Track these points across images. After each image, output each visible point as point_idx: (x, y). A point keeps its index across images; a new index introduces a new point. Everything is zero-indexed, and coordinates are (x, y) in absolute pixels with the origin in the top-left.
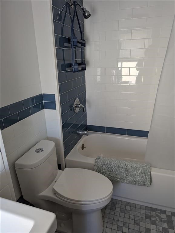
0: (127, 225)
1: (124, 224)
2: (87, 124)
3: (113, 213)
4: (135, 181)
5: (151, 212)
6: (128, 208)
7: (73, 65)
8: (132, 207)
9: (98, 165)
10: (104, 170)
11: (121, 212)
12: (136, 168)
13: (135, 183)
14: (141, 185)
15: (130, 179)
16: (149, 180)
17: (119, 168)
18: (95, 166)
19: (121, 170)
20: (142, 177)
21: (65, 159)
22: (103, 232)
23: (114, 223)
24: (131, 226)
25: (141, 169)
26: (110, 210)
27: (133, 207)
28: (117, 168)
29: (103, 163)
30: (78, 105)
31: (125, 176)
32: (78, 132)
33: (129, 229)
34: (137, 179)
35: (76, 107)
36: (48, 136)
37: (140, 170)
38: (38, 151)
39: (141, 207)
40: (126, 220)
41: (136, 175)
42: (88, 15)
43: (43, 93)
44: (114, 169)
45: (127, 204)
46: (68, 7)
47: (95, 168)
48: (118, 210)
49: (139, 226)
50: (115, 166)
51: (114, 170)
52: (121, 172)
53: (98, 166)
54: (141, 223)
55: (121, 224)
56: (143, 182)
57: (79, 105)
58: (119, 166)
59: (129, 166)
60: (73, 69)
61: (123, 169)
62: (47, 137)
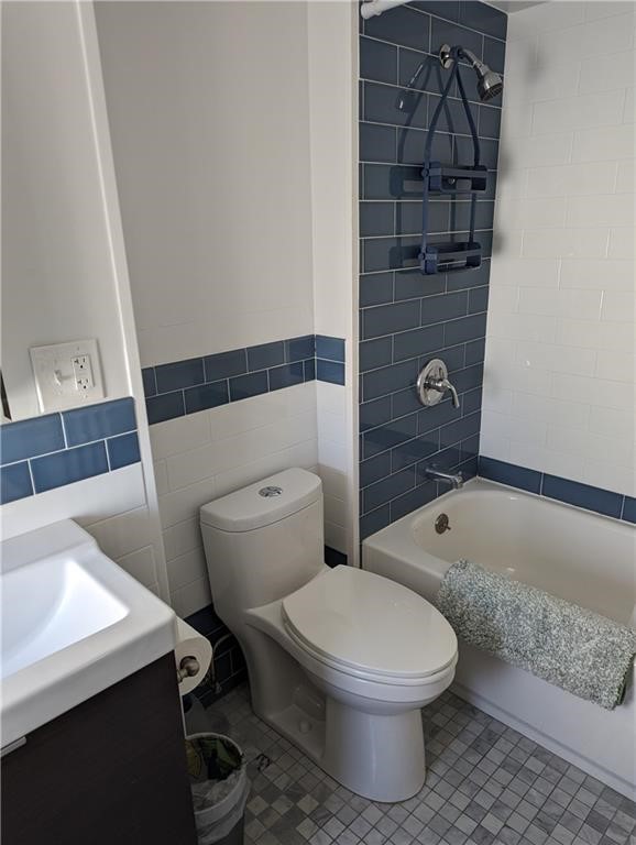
0: (507, 812)
1: (497, 806)
2: (480, 454)
3: (474, 759)
4: (562, 675)
5: (620, 813)
6: (535, 765)
7: (423, 250)
8: (551, 767)
9: (452, 587)
10: (468, 606)
11: (503, 765)
12: (581, 629)
13: (561, 679)
14: (579, 695)
15: (544, 661)
16: (616, 684)
17: (517, 616)
18: (441, 585)
19: (522, 623)
20: (594, 666)
21: (361, 541)
22: (416, 796)
23: (465, 789)
24: (518, 823)
25: (597, 639)
26: (470, 747)
27: (557, 770)
28: (509, 612)
29: (470, 584)
30: (435, 381)
31: (531, 645)
32: (427, 470)
33: (505, 825)
34: (572, 671)
35: (427, 386)
36: (321, 461)
37: (593, 643)
38: (267, 493)
39: (587, 782)
40: (509, 798)
41: (573, 655)
42: (492, 88)
43: (317, 332)
44: (500, 613)
45: (539, 752)
46: (434, 68)
47: (441, 594)
48: (495, 756)
49: (549, 833)
50: (504, 603)
51: (497, 617)
52: (520, 629)
53: (451, 591)
54: (559, 830)
55: (484, 801)
56: (592, 687)
57: (441, 380)
58: (518, 608)
59: (554, 618)
60: (423, 262)
61: (531, 619)
62: (318, 464)
